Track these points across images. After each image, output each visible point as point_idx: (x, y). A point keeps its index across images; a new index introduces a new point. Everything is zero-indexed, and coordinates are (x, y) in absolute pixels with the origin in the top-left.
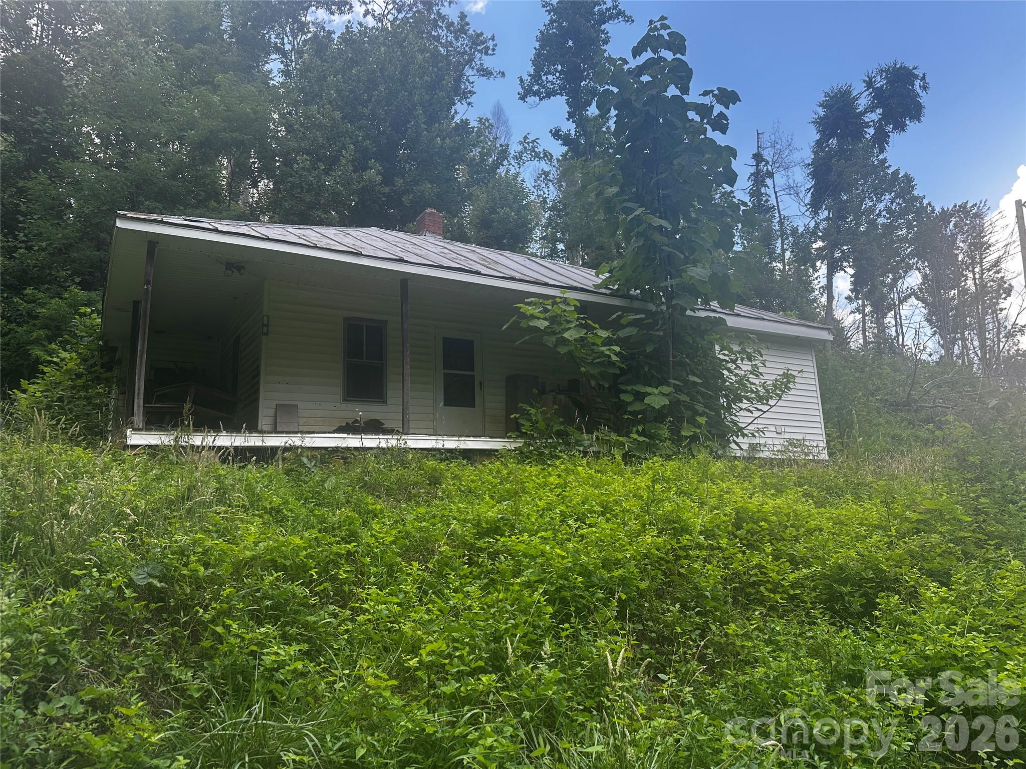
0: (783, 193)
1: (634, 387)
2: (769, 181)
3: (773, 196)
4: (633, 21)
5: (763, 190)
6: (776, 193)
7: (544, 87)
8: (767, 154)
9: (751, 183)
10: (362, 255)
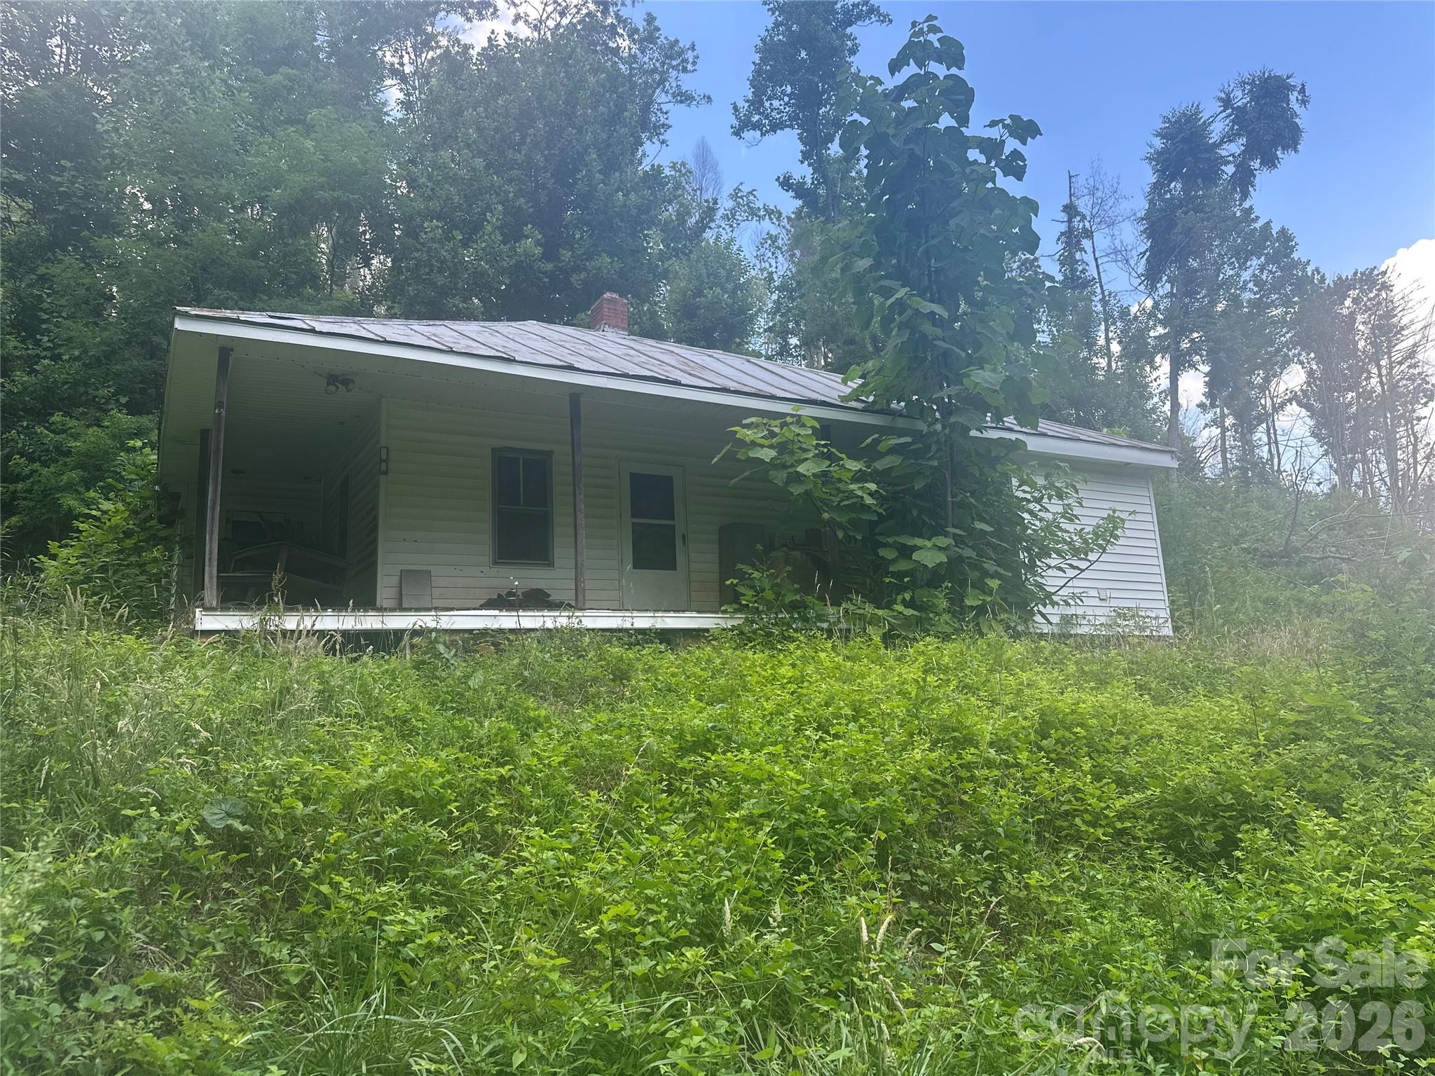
0: (1106, 259)
1: (898, 539)
2: (1086, 243)
3: (1093, 264)
4: (891, 21)
5: (1078, 255)
6: (1096, 260)
7: (767, 117)
8: (1083, 205)
9: (1061, 246)
10: (515, 361)
